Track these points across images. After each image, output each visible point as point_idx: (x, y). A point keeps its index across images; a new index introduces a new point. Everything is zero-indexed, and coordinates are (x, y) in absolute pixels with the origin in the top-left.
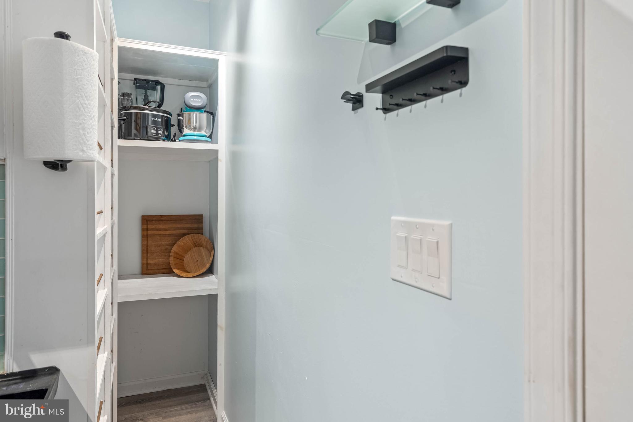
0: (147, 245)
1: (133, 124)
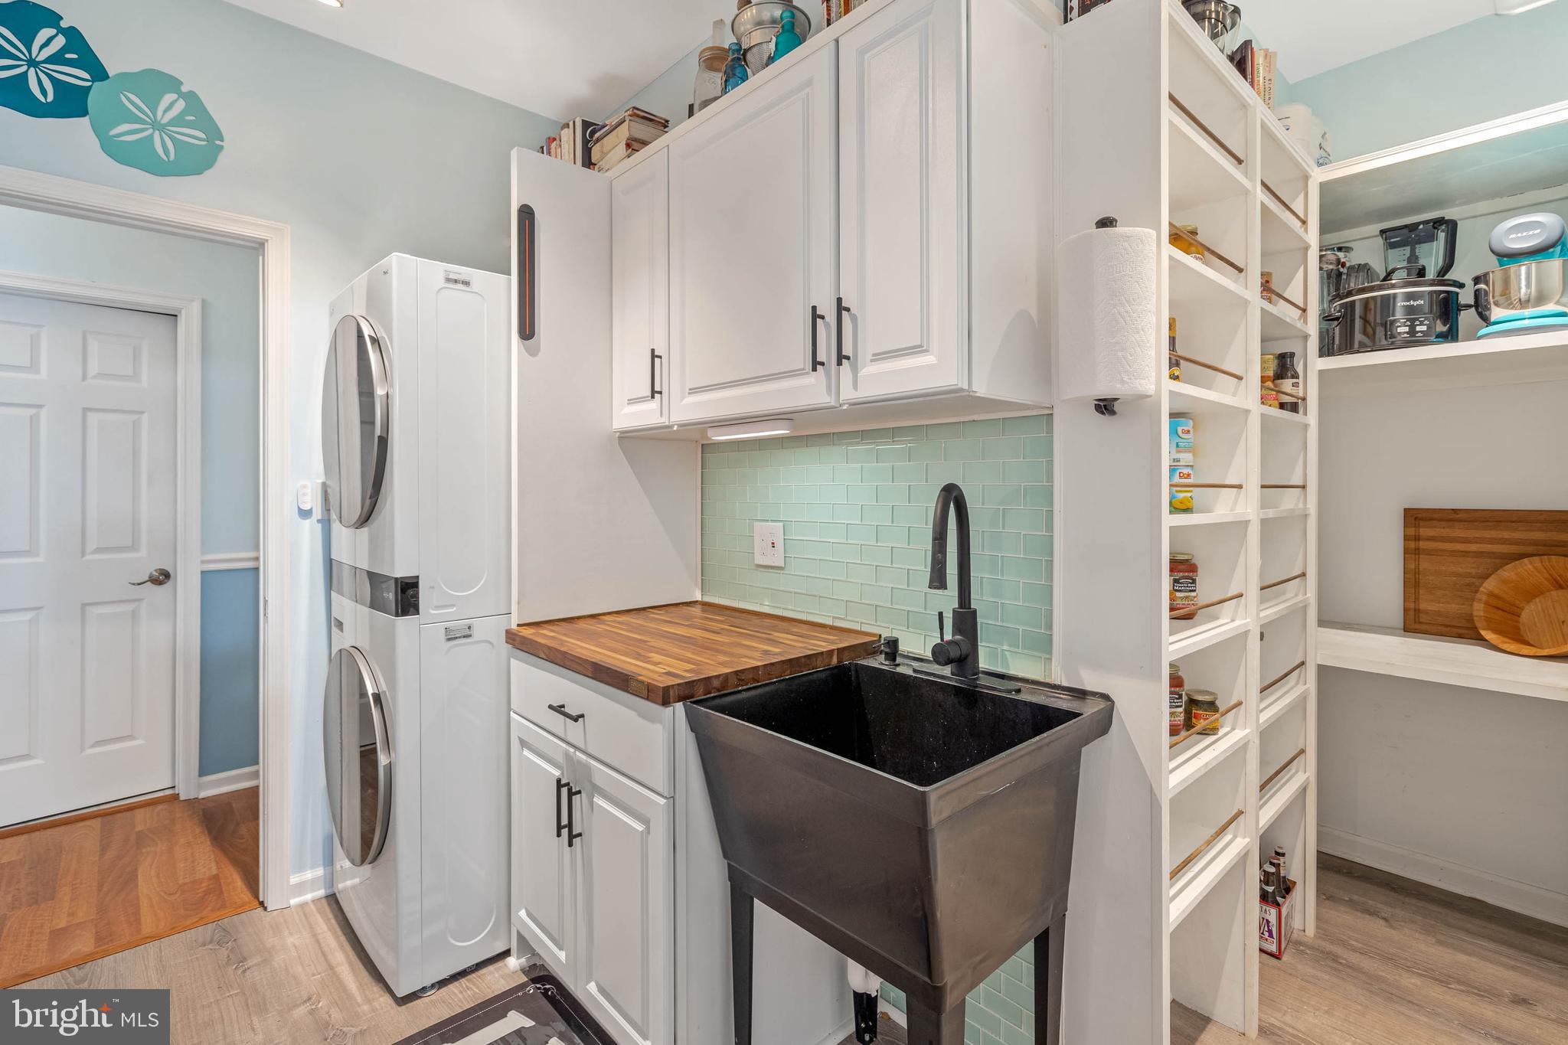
0: (1417, 572)
1: (1358, 323)
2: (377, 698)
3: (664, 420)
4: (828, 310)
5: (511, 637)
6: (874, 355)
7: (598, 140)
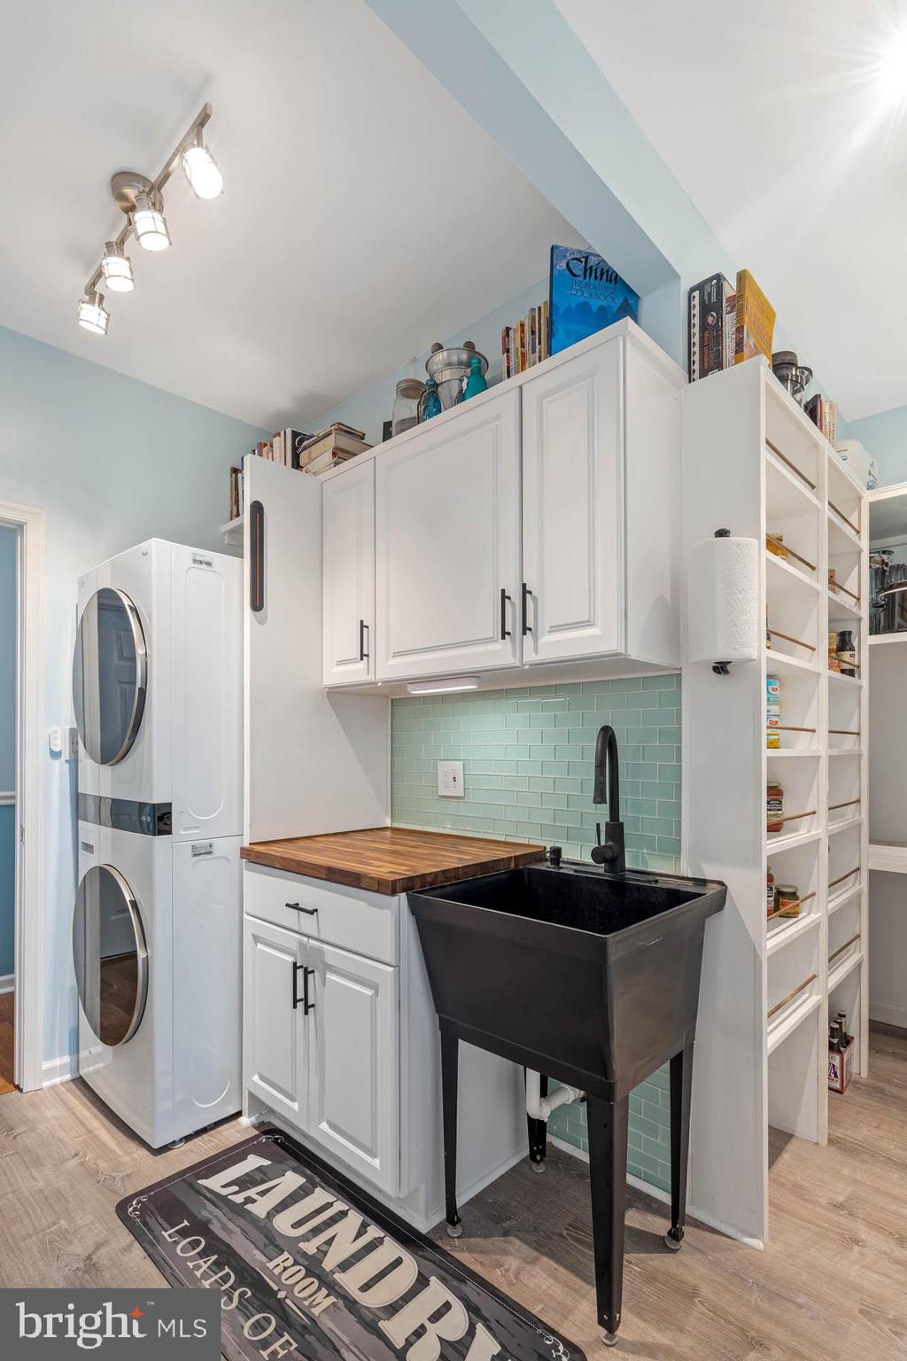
1: (898, 610)
2: (134, 904)
3: (371, 678)
4: (515, 593)
5: (245, 853)
6: (551, 627)
7: (305, 448)
